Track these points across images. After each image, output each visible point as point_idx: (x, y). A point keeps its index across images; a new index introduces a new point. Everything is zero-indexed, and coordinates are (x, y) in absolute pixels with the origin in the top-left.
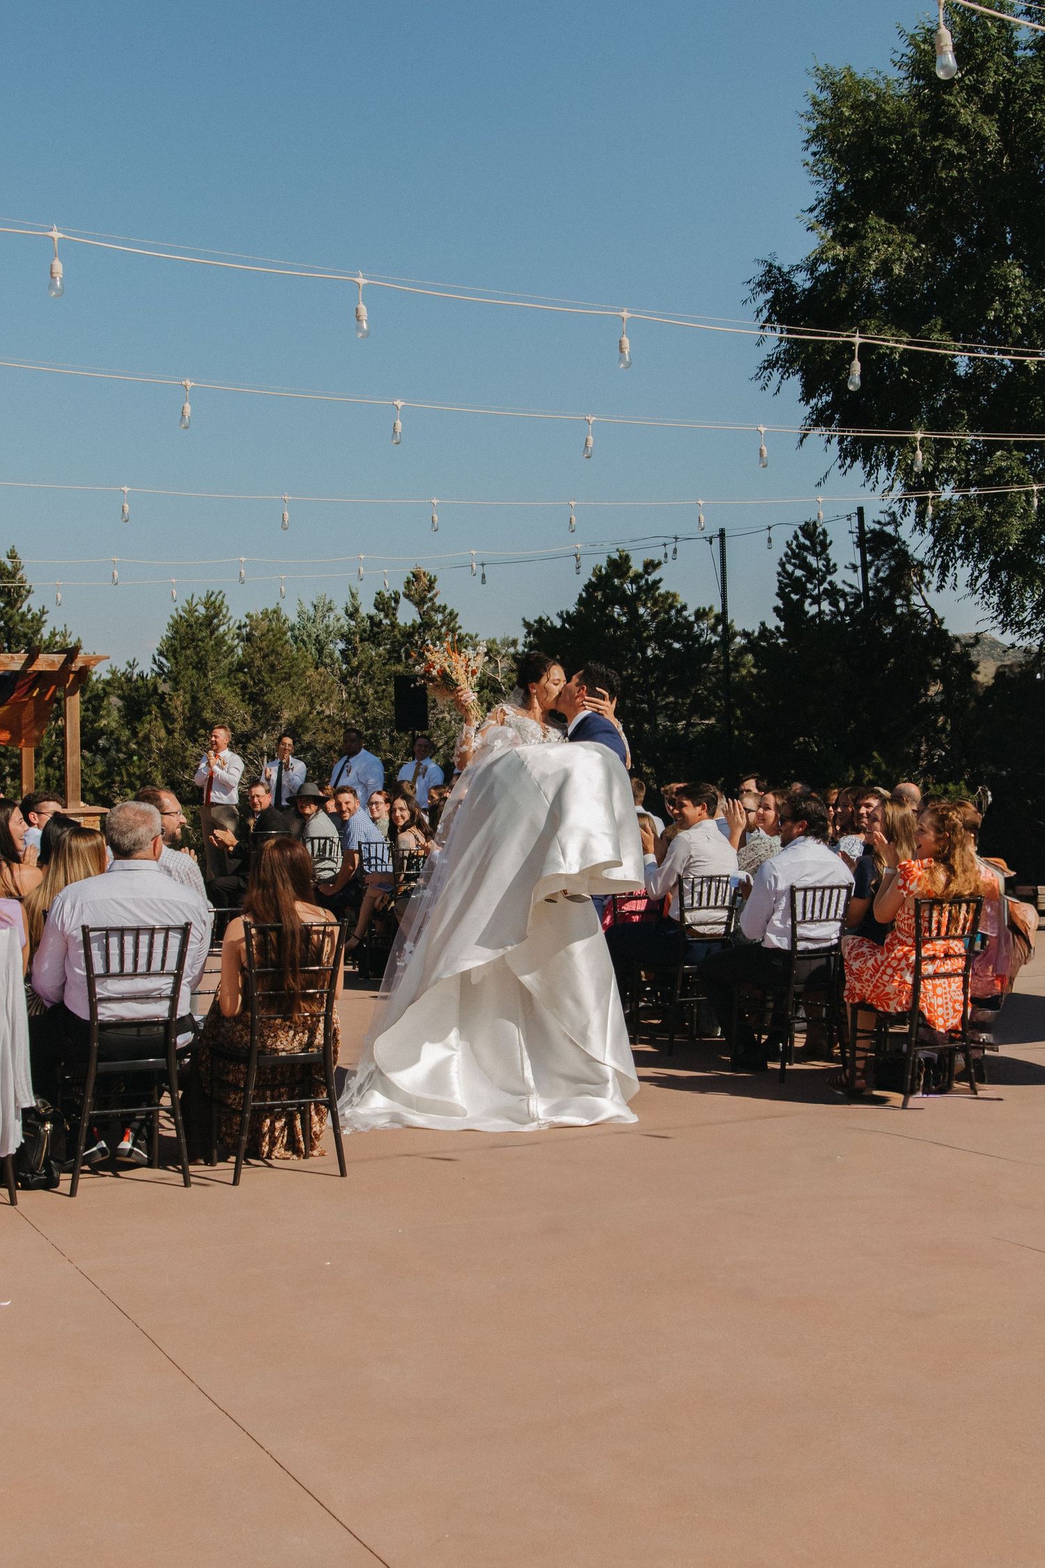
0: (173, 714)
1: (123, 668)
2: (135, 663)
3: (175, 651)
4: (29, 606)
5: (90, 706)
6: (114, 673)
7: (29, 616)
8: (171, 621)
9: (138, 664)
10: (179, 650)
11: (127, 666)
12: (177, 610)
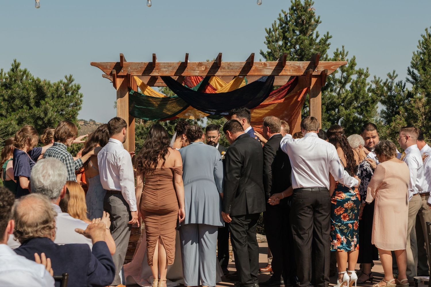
0: (416, 115)
1: (384, 78)
2: (395, 75)
3: (425, 64)
4: (317, 33)
5: (359, 110)
6: (377, 83)
7: (318, 41)
8: (422, 39)
9: (397, 75)
10: (427, 62)
11: (388, 77)
12: (426, 30)
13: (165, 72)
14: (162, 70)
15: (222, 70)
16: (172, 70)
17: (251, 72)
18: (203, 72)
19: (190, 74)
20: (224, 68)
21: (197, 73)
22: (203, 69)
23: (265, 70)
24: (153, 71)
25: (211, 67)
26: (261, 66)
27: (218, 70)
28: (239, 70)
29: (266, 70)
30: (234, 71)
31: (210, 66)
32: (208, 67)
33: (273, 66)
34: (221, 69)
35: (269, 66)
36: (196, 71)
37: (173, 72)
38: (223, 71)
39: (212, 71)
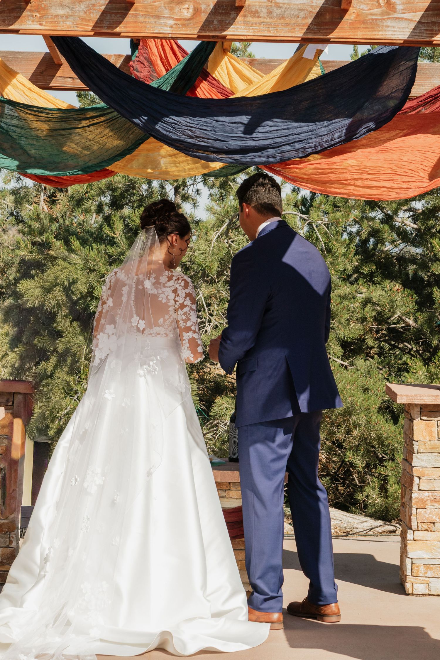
13: (60, 20)
14: (52, 11)
15: (250, 19)
16: (85, 12)
17: (342, 29)
18: (186, 22)
19: (143, 30)
20: (255, 13)
21: (166, 26)
22: (187, 14)
23: (389, 23)
24: (25, 13)
25: (212, 6)
26: (377, 11)
27: (234, 19)
28: (304, 22)
29: (394, 24)
30: (287, 25)
31: (208, 5)
32: (203, 7)
33: (416, 12)
34: (245, 16)
35: (404, 11)
36: (163, 21)
37: (89, 21)
38: (252, 24)
39: (215, 22)
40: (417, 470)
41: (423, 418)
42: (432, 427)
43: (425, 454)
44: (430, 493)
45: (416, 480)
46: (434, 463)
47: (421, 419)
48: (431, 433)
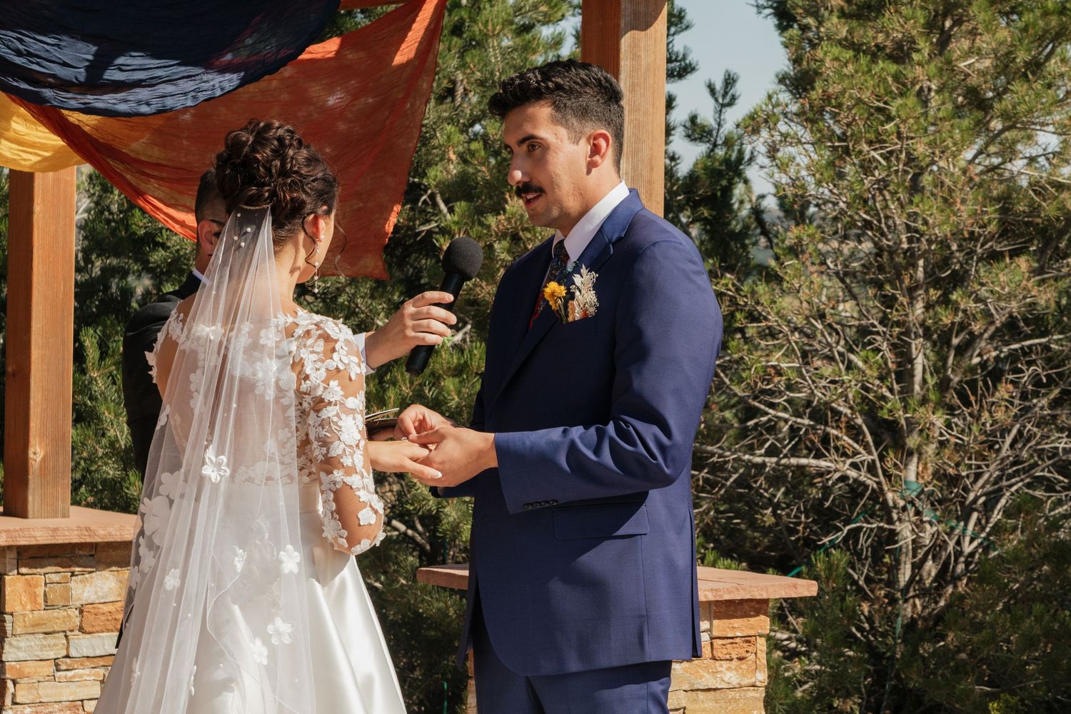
40: (12, 667)
41: (23, 570)
42: (36, 586)
43: (24, 637)
44: (34, 709)
45: (10, 684)
46: (39, 653)
47: (18, 574)
48: (33, 597)
